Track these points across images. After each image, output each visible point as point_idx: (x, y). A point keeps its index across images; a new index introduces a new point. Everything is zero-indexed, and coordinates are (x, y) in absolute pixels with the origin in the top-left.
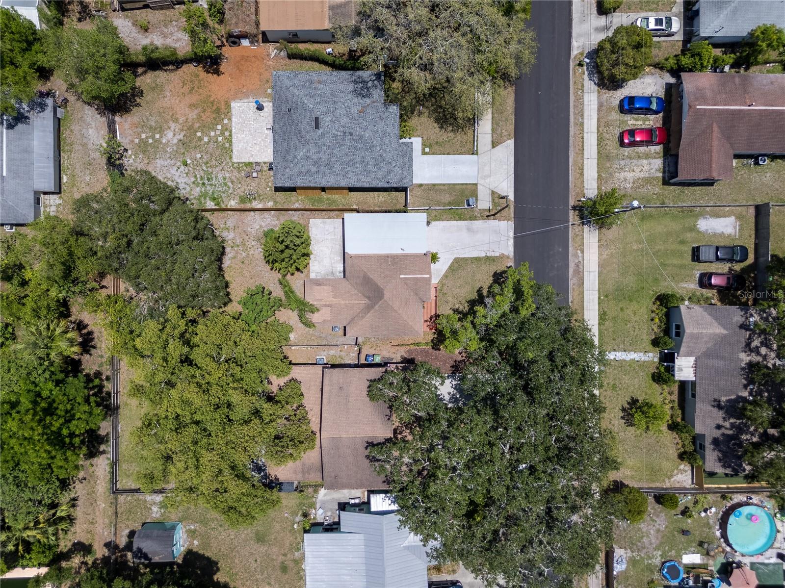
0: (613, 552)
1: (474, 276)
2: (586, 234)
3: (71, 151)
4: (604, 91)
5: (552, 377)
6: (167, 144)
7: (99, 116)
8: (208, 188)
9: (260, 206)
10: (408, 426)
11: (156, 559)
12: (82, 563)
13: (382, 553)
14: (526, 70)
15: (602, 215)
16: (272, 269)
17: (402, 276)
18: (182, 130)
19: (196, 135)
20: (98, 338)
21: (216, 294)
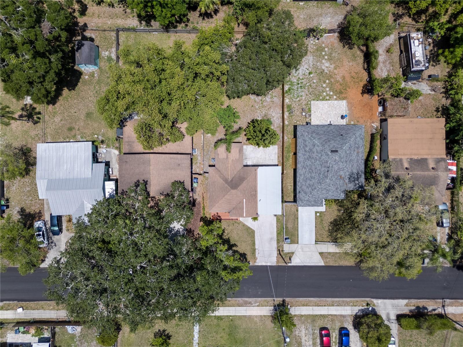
0: (79, 326)
1: (244, 242)
2: (268, 308)
3: (317, 7)
4: (352, 318)
5: (186, 291)
6: (321, 63)
7: (338, 24)
8: (296, 87)
9: (285, 117)
10: (157, 204)
11: (77, 54)
12: (74, 10)
13: (80, 188)
14: (365, 274)
15: (280, 318)
16: (248, 123)
17: (244, 200)
18: (330, 72)
19: (327, 79)
20: (208, 21)
21: (235, 92)
